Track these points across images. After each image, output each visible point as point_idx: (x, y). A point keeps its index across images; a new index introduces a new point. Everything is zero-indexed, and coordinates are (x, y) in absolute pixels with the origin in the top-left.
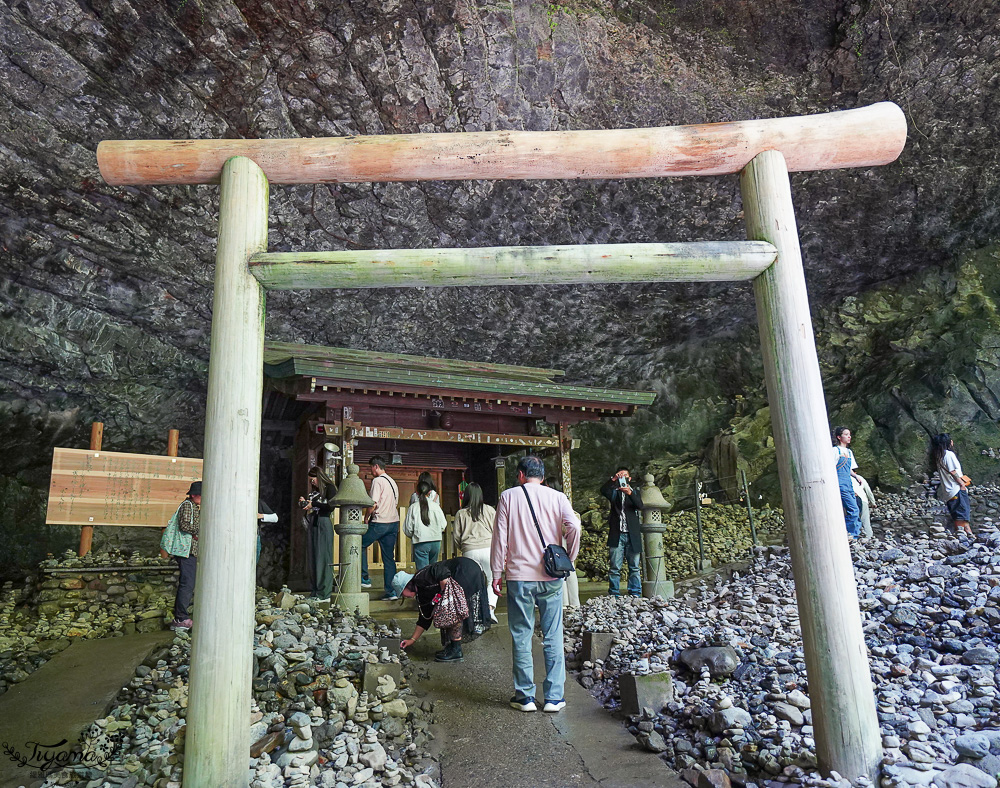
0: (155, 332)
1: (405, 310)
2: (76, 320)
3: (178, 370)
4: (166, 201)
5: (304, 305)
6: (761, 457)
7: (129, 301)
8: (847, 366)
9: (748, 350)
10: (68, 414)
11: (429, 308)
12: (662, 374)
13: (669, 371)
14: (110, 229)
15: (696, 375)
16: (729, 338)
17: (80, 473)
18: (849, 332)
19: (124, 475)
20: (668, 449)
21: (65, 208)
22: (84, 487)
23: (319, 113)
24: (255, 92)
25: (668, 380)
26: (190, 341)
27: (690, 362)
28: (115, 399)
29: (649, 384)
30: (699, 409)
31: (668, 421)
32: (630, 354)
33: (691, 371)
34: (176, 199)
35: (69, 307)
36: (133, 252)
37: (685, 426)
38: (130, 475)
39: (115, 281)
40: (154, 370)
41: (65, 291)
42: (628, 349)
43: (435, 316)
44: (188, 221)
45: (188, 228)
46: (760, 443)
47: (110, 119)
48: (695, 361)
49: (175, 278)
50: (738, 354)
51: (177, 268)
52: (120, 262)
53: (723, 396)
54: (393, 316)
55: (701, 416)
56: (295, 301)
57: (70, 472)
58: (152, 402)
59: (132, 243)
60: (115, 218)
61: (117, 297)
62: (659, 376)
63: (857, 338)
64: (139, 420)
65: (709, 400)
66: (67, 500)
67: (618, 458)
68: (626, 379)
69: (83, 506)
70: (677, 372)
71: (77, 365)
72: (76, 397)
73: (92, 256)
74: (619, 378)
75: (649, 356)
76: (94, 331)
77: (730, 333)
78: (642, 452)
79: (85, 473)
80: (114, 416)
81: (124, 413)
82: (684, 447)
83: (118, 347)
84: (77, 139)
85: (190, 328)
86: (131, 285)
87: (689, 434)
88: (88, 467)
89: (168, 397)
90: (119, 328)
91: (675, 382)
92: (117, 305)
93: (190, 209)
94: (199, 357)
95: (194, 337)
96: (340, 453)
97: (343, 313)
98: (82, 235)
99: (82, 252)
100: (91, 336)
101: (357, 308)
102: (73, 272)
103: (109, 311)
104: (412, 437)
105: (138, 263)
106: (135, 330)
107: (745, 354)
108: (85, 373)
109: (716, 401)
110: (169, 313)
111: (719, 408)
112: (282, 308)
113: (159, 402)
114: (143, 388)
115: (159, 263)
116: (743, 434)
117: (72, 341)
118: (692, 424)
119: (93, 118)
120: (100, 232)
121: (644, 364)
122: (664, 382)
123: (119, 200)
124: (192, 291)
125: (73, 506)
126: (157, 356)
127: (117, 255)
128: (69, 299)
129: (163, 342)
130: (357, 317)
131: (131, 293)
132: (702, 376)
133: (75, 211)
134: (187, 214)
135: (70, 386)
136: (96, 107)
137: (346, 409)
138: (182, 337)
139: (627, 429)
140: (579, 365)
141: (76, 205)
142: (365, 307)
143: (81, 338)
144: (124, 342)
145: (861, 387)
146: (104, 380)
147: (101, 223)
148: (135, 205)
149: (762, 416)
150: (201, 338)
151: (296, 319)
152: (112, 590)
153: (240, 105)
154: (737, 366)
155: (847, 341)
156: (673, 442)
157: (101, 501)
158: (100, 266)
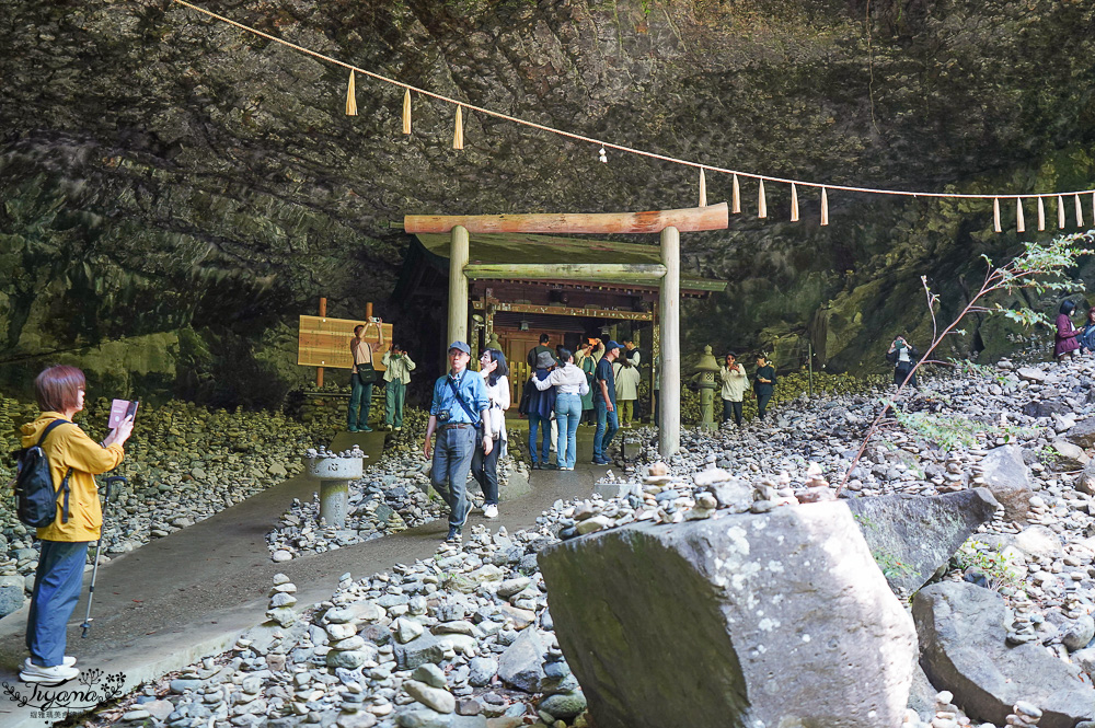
0: (339, 218)
1: (536, 198)
2: (285, 212)
3: (351, 245)
4: (361, 134)
5: (454, 197)
6: (847, 331)
7: (324, 198)
8: (935, 251)
9: (862, 227)
10: (268, 279)
11: (556, 196)
12: (781, 246)
13: (788, 244)
14: (320, 153)
15: (814, 248)
16: (844, 215)
17: (315, 332)
18: (944, 219)
19: (341, 334)
20: (784, 318)
21: (294, 143)
22: (318, 341)
23: (474, 74)
24: (430, 67)
25: (787, 252)
26: (363, 224)
27: (808, 236)
28: (304, 268)
29: (768, 256)
30: (812, 281)
31: (784, 291)
32: (745, 229)
33: (809, 244)
34: (368, 131)
35: (282, 203)
36: (334, 167)
37: (799, 297)
38: (345, 334)
39: (317, 184)
40: (334, 245)
41: (282, 193)
42: (742, 226)
43: (562, 202)
44: (374, 146)
45: (374, 150)
46: (849, 318)
47: (333, 91)
48: (812, 235)
49: (360, 182)
50: (853, 230)
51: (362, 176)
52: (324, 173)
53: (836, 270)
54: (527, 203)
55: (815, 289)
56: (448, 194)
57: (310, 332)
58: (329, 269)
59: (334, 161)
60: (325, 146)
61: (315, 195)
62: (778, 248)
63: (949, 226)
64: (318, 284)
65: (824, 273)
66: (309, 349)
67: (735, 324)
68: (745, 251)
69: (318, 354)
70: (795, 245)
71: (283, 244)
72: (276, 266)
73: (305, 171)
74: (738, 250)
75: (766, 231)
76: (297, 219)
77: (845, 211)
78: (758, 319)
79: (319, 332)
80: (300, 280)
81: (308, 278)
82: (798, 316)
83: (311, 230)
84: (311, 104)
85: (365, 214)
86: (328, 187)
87: (803, 304)
88: (320, 329)
89: (341, 265)
90: (314, 216)
91: (793, 254)
92: (315, 200)
93: (376, 137)
94: (369, 235)
95: (367, 220)
96: (484, 322)
97: (484, 202)
98: (302, 158)
99: (299, 168)
100: (294, 224)
101: (497, 198)
102: (290, 181)
103: (309, 204)
104: (536, 311)
105: (336, 174)
106: (324, 217)
107: (859, 231)
108: (288, 250)
109: (830, 274)
110: (351, 205)
111: (831, 282)
112: (437, 200)
113: (333, 269)
114: (324, 259)
115: (350, 173)
116: (837, 310)
117: (280, 226)
118: (807, 295)
119: (323, 92)
120: (314, 157)
121: (761, 238)
122: (783, 254)
123: (330, 135)
124: (370, 190)
125: (313, 354)
126: (337, 235)
127: (323, 170)
128: (282, 198)
129: (343, 225)
130: (496, 204)
131: (326, 192)
132: (819, 250)
133: (300, 145)
134: (374, 141)
135: (274, 260)
136: (326, 87)
137: (488, 290)
138: (358, 221)
139: (747, 297)
140: (696, 239)
141: (302, 141)
142: (503, 196)
143: (288, 225)
144: (316, 226)
145: (939, 272)
146: (299, 254)
147: (316, 151)
148: (339, 137)
149: (858, 294)
150: (372, 221)
151: (446, 206)
152: (340, 408)
153: (419, 75)
154: (853, 241)
155: (941, 227)
156: (788, 311)
157: (329, 351)
158: (307, 176)
